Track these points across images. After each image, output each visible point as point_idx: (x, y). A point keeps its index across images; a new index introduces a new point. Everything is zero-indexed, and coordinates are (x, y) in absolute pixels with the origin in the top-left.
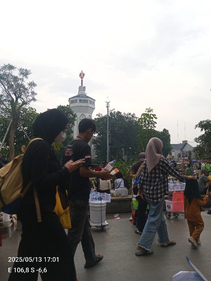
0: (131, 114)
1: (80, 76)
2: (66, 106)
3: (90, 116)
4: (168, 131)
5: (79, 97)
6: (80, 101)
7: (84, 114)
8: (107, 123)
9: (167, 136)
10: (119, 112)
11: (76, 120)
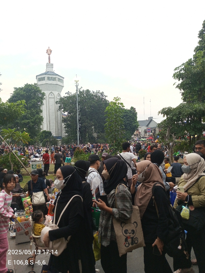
0: (100, 92)
1: (47, 52)
2: (33, 84)
3: (59, 94)
4: (135, 109)
5: (47, 74)
6: (48, 78)
7: (52, 92)
8: (76, 101)
9: (134, 113)
10: (88, 91)
11: (45, 99)
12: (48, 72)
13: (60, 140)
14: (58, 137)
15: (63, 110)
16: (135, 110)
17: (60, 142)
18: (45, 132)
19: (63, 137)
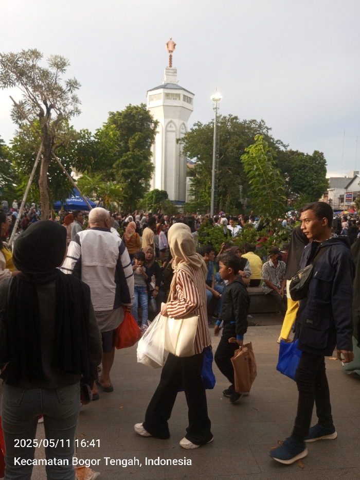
3: (184, 124)
4: (322, 154)
5: (165, 88)
6: (167, 95)
7: (174, 120)
9: (320, 162)
11: (158, 132)
12: (168, 84)
13: (180, 206)
14: (178, 202)
15: (188, 154)
16: (323, 156)
17: (181, 210)
18: (157, 191)
19: (186, 202)
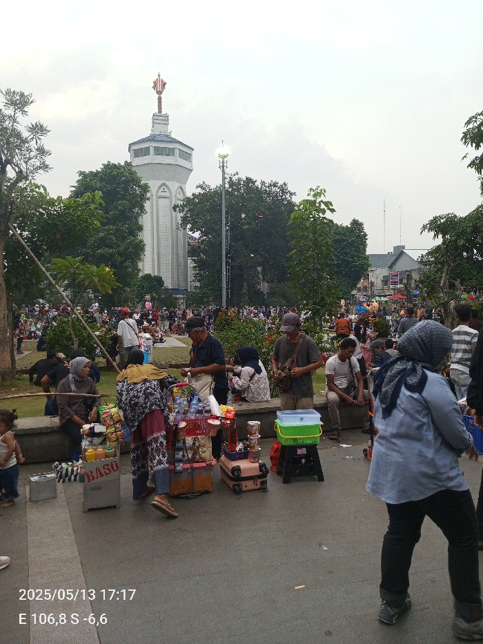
0: (279, 185)
1: (154, 87)
2: (123, 164)
3: (181, 188)
4: (361, 224)
5: (154, 140)
6: (158, 151)
7: (167, 182)
8: (221, 205)
9: (359, 236)
10: (249, 180)
11: (148, 199)
12: (156, 135)
14: (177, 291)
15: (189, 226)
16: (362, 228)
17: (182, 301)
18: (148, 277)
19: (189, 290)
